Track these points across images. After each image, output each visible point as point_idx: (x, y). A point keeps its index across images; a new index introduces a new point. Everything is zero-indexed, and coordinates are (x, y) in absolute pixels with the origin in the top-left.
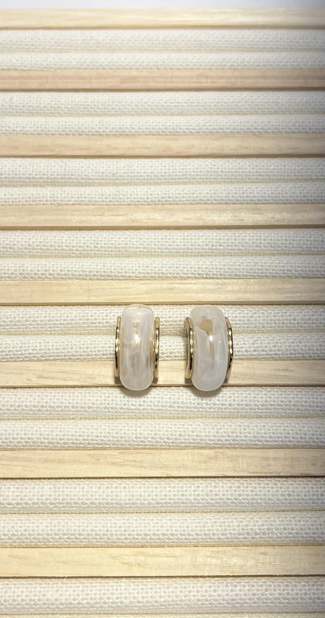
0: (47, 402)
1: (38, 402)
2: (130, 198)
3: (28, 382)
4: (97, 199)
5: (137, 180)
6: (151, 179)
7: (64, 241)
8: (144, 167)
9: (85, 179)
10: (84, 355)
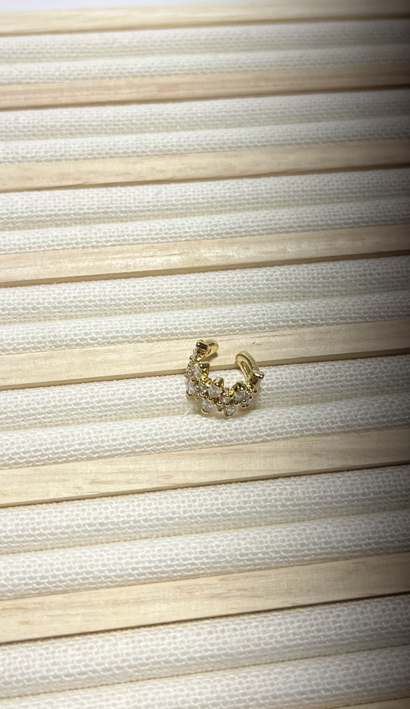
0: (107, 518)
1: (95, 519)
2: (189, 232)
3: (77, 491)
4: (145, 237)
5: (194, 209)
6: (212, 207)
7: (107, 293)
8: (202, 191)
9: (126, 212)
10: (152, 445)
